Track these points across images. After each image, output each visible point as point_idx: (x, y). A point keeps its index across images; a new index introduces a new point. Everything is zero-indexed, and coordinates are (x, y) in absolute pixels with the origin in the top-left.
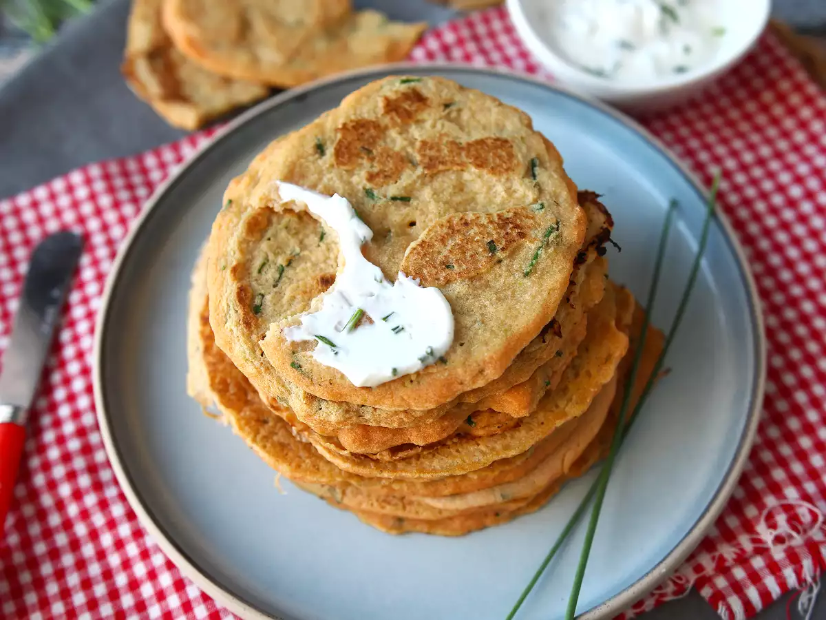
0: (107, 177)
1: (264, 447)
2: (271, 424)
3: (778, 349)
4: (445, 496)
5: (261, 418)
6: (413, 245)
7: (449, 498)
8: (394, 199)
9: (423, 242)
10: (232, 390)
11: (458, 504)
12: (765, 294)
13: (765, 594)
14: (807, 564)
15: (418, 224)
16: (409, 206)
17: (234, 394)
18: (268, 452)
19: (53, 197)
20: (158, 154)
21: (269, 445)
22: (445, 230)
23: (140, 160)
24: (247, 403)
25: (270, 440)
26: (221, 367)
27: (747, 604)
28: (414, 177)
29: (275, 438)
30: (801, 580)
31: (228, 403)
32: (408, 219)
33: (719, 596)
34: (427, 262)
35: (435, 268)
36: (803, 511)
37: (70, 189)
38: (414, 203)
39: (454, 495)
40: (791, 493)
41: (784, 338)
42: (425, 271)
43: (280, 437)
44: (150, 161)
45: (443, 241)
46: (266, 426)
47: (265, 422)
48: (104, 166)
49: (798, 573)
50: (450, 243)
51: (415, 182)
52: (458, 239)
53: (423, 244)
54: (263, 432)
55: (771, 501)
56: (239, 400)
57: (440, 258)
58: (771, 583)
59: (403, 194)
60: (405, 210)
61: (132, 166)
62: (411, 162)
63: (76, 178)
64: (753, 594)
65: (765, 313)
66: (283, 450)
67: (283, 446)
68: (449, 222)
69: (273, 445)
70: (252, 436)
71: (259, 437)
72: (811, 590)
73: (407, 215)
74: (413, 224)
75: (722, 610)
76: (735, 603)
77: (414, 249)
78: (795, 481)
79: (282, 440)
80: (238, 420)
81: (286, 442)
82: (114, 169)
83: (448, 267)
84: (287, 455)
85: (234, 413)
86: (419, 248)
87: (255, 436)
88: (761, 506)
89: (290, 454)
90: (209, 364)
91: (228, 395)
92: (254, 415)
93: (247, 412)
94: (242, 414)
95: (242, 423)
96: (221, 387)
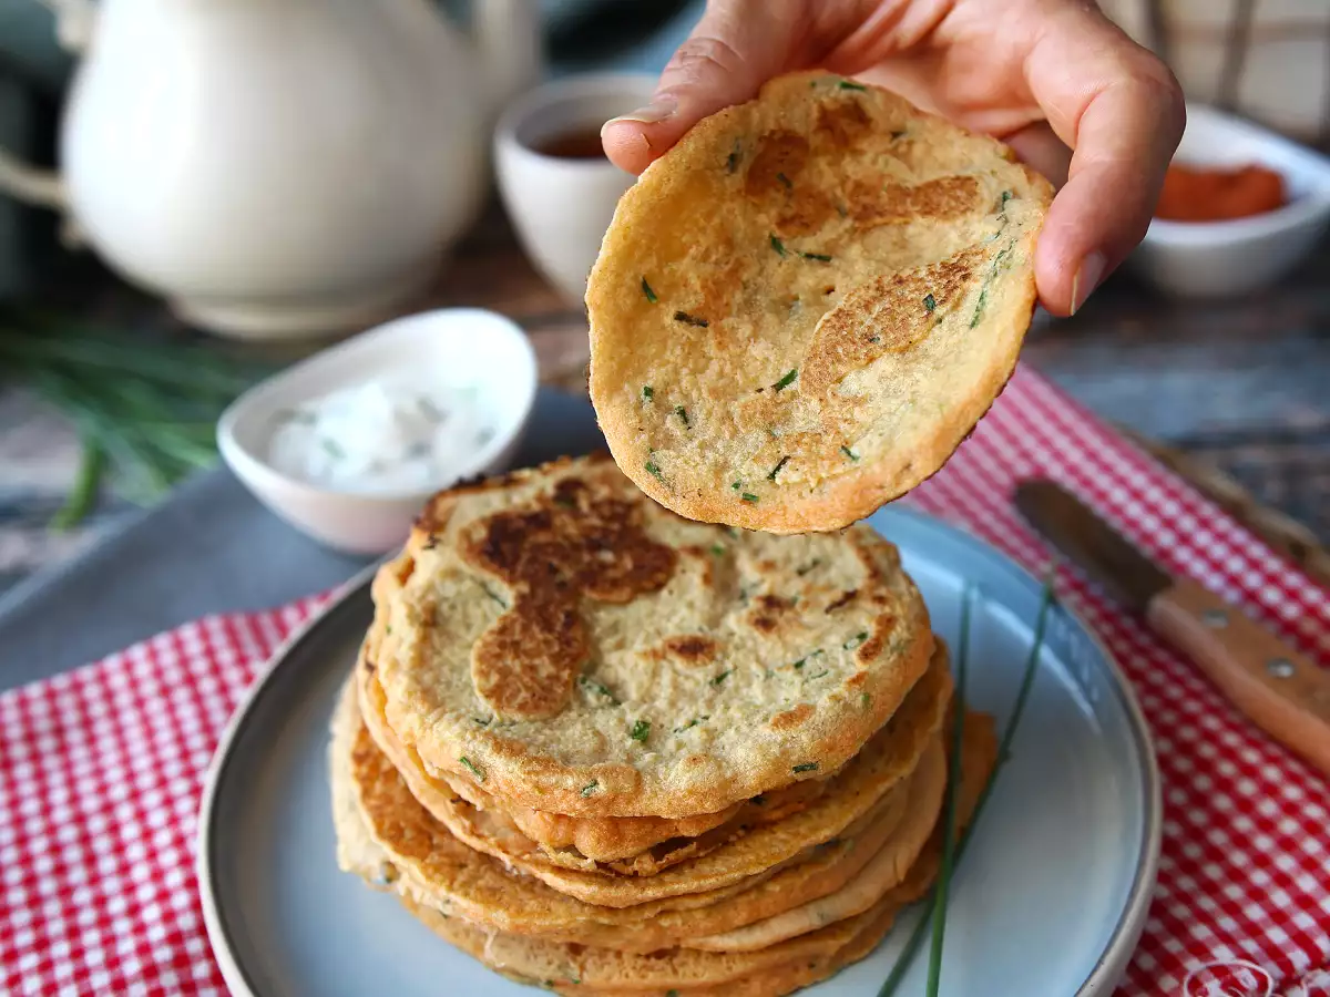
1: (466, 895)
2: (471, 867)
4: (739, 928)
5: (457, 862)
6: (826, 316)
7: (744, 931)
8: (809, 256)
9: (840, 310)
10: (409, 834)
11: (760, 937)
15: (837, 289)
16: (828, 266)
17: (412, 839)
18: (475, 900)
21: (472, 892)
22: (872, 292)
24: (432, 847)
25: (474, 886)
26: (389, 809)
28: (841, 230)
29: (481, 882)
31: (406, 851)
32: (826, 284)
34: (843, 337)
35: (854, 343)
38: (835, 262)
39: (750, 925)
40: (1223, 953)
42: (840, 350)
43: (488, 879)
45: (867, 307)
46: (465, 871)
47: (462, 866)
50: (877, 308)
51: (840, 237)
52: (886, 302)
53: (839, 315)
54: (461, 878)
55: (1193, 965)
56: (421, 844)
57: (863, 329)
59: (822, 251)
60: (822, 271)
62: (838, 209)
66: (494, 895)
67: (493, 891)
68: (878, 282)
69: (479, 889)
70: (447, 882)
71: (456, 885)
73: (825, 277)
74: (830, 291)
77: (828, 321)
78: (1226, 938)
79: (491, 883)
80: (424, 869)
81: (497, 886)
83: (871, 341)
84: (501, 899)
85: (418, 861)
86: (834, 320)
87: (452, 883)
88: (1179, 973)
89: (506, 899)
90: (371, 809)
91: (404, 841)
92: (445, 860)
93: (434, 857)
94: (428, 861)
95: (430, 871)
96: (393, 833)
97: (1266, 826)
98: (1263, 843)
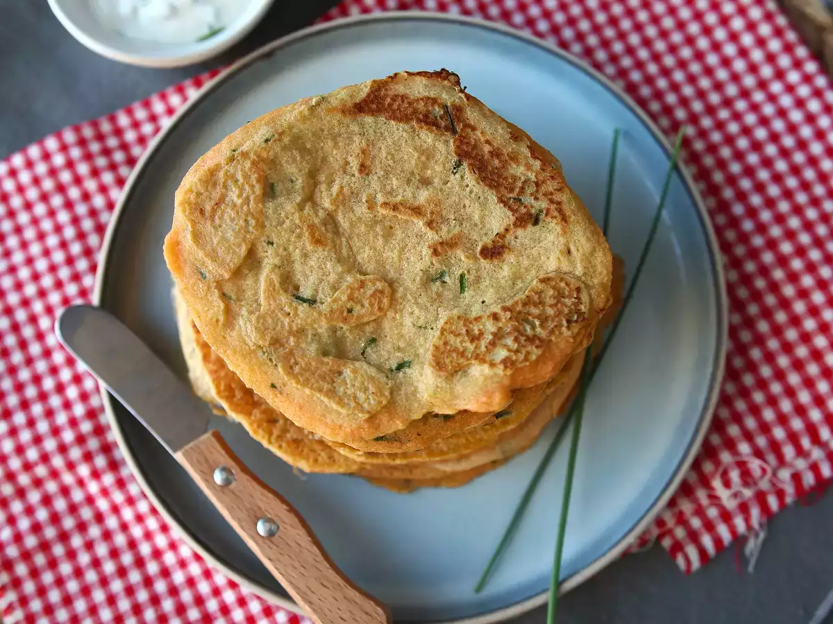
0: (82, 142)
1: (280, 447)
2: (281, 422)
3: (737, 305)
12: (726, 247)
13: (718, 542)
14: (755, 512)
18: (286, 452)
19: (29, 164)
20: (129, 112)
21: (284, 446)
23: (113, 119)
25: (284, 439)
27: (702, 552)
29: (288, 436)
30: (749, 527)
33: (678, 547)
36: (755, 465)
37: (46, 156)
40: (744, 448)
41: (743, 293)
43: (293, 433)
44: (123, 120)
46: (278, 425)
47: (276, 422)
48: (77, 129)
49: (747, 520)
54: (276, 432)
55: (726, 457)
58: (723, 531)
61: (106, 127)
63: (51, 144)
64: (707, 541)
65: (726, 268)
66: (298, 447)
67: (297, 443)
69: (288, 443)
70: (267, 437)
71: (274, 437)
72: (757, 535)
75: (680, 561)
76: (692, 552)
78: (748, 437)
79: (295, 437)
82: (88, 132)
84: (302, 451)
87: (269, 437)
88: (717, 463)
89: (306, 450)
91: (235, 400)
92: (264, 417)
93: (257, 413)
94: (253, 418)
95: (255, 425)
96: (227, 394)
97: (787, 348)
98: (783, 361)
